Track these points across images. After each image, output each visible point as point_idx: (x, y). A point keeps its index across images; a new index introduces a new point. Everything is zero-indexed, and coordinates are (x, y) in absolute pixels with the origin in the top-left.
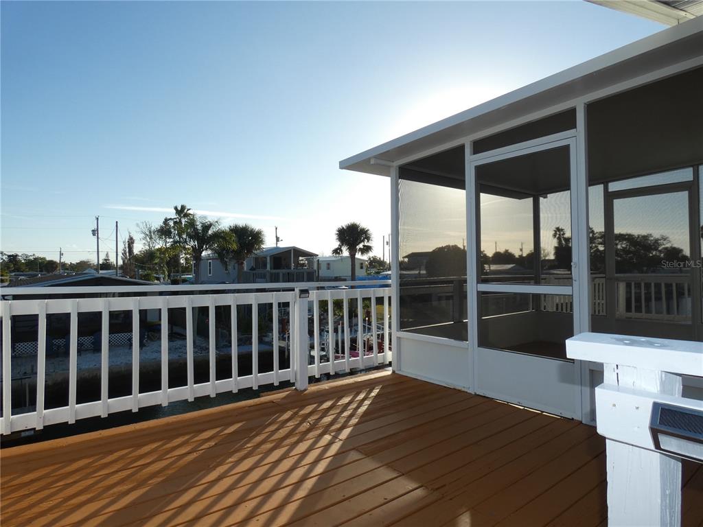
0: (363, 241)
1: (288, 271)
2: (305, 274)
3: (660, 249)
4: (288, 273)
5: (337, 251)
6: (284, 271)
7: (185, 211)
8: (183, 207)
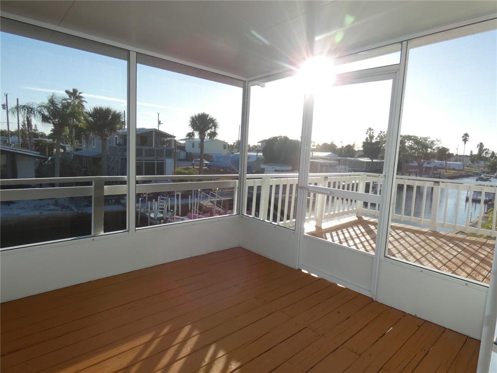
0: (211, 128)
1: (151, 148)
2: (165, 151)
3: (433, 148)
4: (150, 150)
5: (190, 135)
6: (147, 148)
7: (78, 94)
8: (75, 91)
